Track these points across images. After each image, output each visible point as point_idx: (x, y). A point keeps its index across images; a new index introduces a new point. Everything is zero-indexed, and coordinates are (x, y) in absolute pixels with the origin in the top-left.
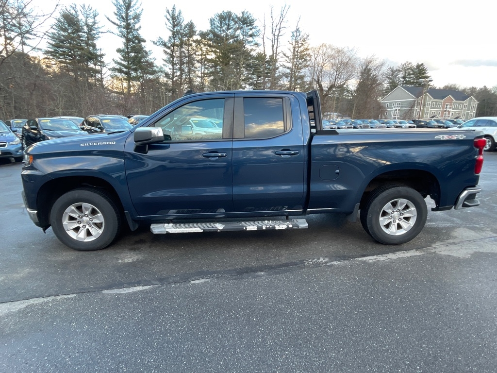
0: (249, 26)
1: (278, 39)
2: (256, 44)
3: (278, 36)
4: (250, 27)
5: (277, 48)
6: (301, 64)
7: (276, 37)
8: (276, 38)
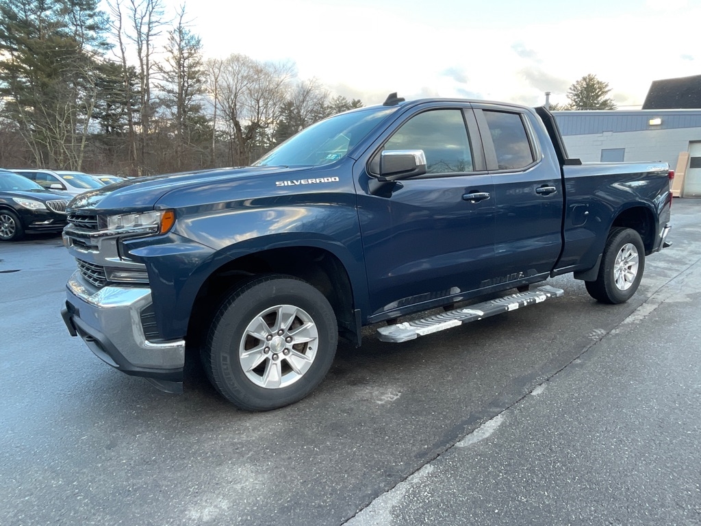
0: (85, 9)
1: (148, 41)
2: (103, 44)
3: (148, 35)
4: (88, 12)
5: (147, 56)
6: (191, 86)
7: (144, 37)
8: (143, 39)
